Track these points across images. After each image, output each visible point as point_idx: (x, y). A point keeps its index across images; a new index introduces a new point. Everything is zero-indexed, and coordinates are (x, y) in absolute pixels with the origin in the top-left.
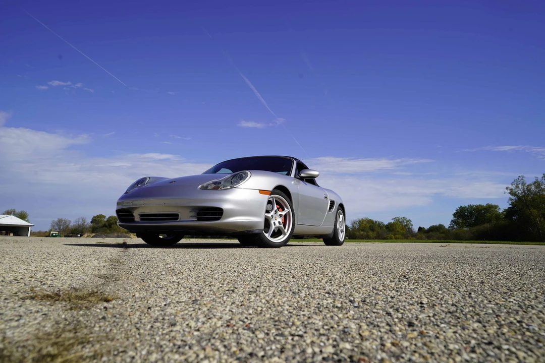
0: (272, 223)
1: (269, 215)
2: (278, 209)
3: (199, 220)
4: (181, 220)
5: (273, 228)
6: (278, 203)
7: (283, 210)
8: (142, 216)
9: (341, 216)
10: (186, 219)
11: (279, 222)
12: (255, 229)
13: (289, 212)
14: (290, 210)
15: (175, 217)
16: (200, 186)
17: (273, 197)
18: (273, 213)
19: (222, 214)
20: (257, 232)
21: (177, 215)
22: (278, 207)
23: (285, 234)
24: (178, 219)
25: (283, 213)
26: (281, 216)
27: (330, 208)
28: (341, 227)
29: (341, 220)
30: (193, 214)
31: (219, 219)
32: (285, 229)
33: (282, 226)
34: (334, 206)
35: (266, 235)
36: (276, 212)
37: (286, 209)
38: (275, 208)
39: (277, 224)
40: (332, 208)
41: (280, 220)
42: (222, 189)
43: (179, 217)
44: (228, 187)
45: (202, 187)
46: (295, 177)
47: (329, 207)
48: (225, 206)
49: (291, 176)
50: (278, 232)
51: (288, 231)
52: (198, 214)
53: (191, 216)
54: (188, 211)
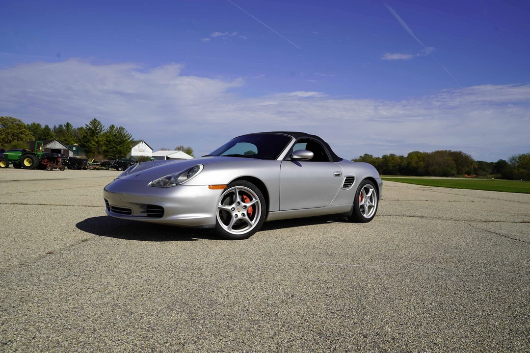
0: (234, 214)
1: (230, 207)
2: (242, 200)
3: (149, 216)
4: (134, 215)
5: (234, 220)
6: (242, 193)
7: (251, 200)
9: (371, 190)
10: (138, 216)
11: (243, 214)
12: (204, 225)
13: (257, 202)
14: (258, 200)
15: (128, 212)
16: (150, 184)
17: (235, 189)
18: (233, 206)
19: (163, 212)
20: (207, 227)
21: (130, 210)
22: (243, 198)
23: (251, 226)
24: (131, 213)
25: (250, 204)
26: (245, 207)
28: (369, 203)
29: (369, 194)
30: (142, 210)
31: (161, 216)
32: (251, 220)
33: (247, 218)
34: (353, 182)
35: (225, 227)
36: (239, 204)
37: (254, 199)
38: (239, 200)
39: (240, 216)
40: (349, 184)
41: (244, 211)
43: (132, 212)
44: (174, 185)
45: (152, 184)
46: (283, 159)
47: (343, 183)
48: (166, 205)
49: (278, 160)
50: (241, 224)
51: (254, 223)
52: (148, 211)
53: (141, 212)
54: (138, 207)
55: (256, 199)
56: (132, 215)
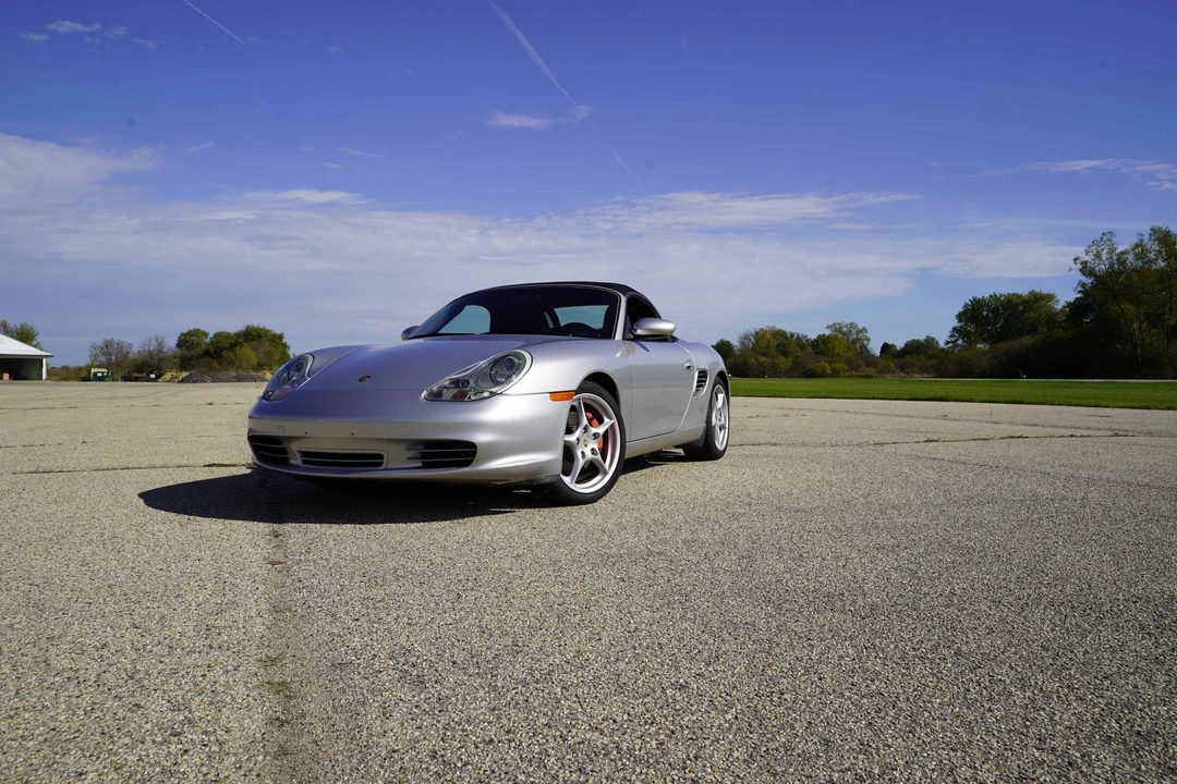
0: (579, 453)
1: (572, 438)
2: (590, 420)
3: (426, 466)
4: (389, 466)
5: (580, 463)
6: (588, 408)
7: (601, 422)
8: (304, 454)
9: (721, 396)
10: (400, 467)
11: (593, 450)
12: (542, 475)
13: (612, 425)
14: (615, 421)
15: (375, 460)
16: (423, 395)
17: (579, 399)
18: (578, 433)
19: (474, 453)
20: (547, 480)
21: (381, 457)
22: (590, 415)
23: (606, 473)
24: (381, 464)
25: (601, 430)
26: (596, 436)
27: (697, 386)
28: (720, 420)
29: (720, 404)
30: (410, 454)
31: (467, 464)
32: (605, 461)
33: (599, 457)
34: (705, 381)
35: (567, 480)
36: (586, 429)
37: (606, 420)
38: (585, 422)
39: (589, 455)
40: (702, 386)
41: (595, 445)
42: (473, 398)
43: (385, 460)
44: (486, 394)
45: (429, 394)
46: (624, 338)
47: (696, 384)
48: (480, 438)
49: (616, 338)
50: (591, 471)
51: (611, 465)
52: (424, 456)
53: (410, 459)
54: (402, 448)
55: (610, 418)
56: (383, 467)
